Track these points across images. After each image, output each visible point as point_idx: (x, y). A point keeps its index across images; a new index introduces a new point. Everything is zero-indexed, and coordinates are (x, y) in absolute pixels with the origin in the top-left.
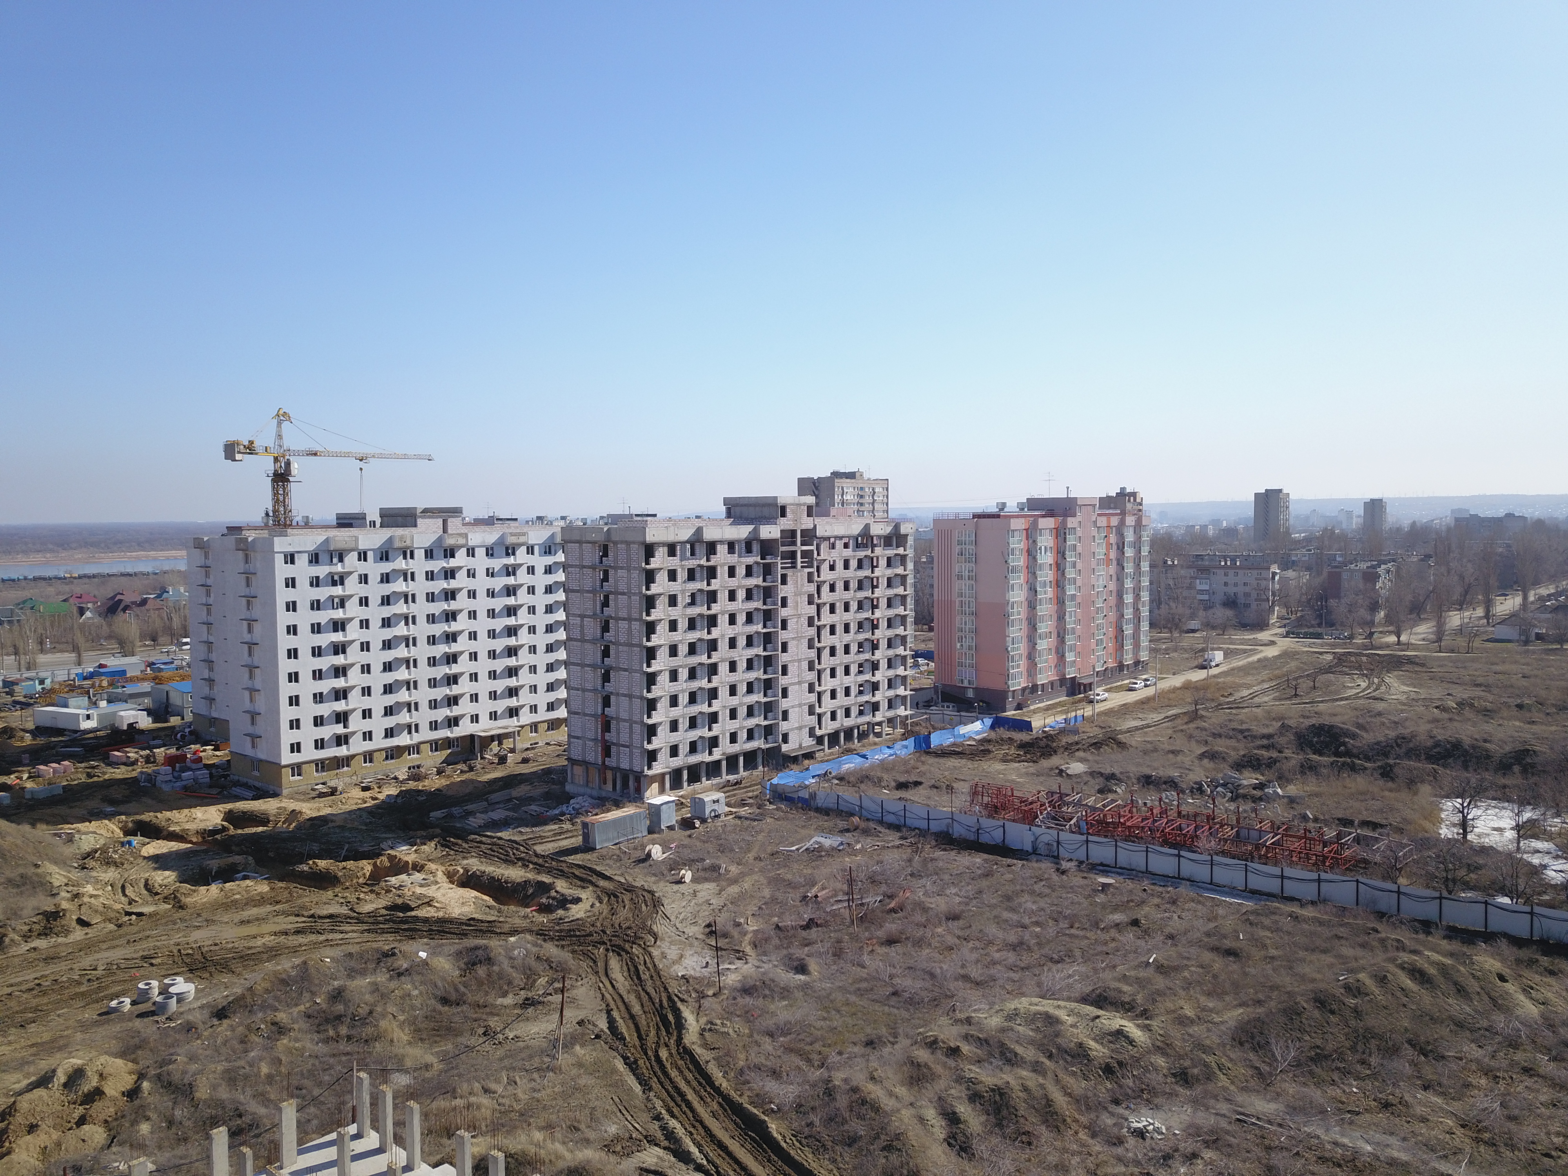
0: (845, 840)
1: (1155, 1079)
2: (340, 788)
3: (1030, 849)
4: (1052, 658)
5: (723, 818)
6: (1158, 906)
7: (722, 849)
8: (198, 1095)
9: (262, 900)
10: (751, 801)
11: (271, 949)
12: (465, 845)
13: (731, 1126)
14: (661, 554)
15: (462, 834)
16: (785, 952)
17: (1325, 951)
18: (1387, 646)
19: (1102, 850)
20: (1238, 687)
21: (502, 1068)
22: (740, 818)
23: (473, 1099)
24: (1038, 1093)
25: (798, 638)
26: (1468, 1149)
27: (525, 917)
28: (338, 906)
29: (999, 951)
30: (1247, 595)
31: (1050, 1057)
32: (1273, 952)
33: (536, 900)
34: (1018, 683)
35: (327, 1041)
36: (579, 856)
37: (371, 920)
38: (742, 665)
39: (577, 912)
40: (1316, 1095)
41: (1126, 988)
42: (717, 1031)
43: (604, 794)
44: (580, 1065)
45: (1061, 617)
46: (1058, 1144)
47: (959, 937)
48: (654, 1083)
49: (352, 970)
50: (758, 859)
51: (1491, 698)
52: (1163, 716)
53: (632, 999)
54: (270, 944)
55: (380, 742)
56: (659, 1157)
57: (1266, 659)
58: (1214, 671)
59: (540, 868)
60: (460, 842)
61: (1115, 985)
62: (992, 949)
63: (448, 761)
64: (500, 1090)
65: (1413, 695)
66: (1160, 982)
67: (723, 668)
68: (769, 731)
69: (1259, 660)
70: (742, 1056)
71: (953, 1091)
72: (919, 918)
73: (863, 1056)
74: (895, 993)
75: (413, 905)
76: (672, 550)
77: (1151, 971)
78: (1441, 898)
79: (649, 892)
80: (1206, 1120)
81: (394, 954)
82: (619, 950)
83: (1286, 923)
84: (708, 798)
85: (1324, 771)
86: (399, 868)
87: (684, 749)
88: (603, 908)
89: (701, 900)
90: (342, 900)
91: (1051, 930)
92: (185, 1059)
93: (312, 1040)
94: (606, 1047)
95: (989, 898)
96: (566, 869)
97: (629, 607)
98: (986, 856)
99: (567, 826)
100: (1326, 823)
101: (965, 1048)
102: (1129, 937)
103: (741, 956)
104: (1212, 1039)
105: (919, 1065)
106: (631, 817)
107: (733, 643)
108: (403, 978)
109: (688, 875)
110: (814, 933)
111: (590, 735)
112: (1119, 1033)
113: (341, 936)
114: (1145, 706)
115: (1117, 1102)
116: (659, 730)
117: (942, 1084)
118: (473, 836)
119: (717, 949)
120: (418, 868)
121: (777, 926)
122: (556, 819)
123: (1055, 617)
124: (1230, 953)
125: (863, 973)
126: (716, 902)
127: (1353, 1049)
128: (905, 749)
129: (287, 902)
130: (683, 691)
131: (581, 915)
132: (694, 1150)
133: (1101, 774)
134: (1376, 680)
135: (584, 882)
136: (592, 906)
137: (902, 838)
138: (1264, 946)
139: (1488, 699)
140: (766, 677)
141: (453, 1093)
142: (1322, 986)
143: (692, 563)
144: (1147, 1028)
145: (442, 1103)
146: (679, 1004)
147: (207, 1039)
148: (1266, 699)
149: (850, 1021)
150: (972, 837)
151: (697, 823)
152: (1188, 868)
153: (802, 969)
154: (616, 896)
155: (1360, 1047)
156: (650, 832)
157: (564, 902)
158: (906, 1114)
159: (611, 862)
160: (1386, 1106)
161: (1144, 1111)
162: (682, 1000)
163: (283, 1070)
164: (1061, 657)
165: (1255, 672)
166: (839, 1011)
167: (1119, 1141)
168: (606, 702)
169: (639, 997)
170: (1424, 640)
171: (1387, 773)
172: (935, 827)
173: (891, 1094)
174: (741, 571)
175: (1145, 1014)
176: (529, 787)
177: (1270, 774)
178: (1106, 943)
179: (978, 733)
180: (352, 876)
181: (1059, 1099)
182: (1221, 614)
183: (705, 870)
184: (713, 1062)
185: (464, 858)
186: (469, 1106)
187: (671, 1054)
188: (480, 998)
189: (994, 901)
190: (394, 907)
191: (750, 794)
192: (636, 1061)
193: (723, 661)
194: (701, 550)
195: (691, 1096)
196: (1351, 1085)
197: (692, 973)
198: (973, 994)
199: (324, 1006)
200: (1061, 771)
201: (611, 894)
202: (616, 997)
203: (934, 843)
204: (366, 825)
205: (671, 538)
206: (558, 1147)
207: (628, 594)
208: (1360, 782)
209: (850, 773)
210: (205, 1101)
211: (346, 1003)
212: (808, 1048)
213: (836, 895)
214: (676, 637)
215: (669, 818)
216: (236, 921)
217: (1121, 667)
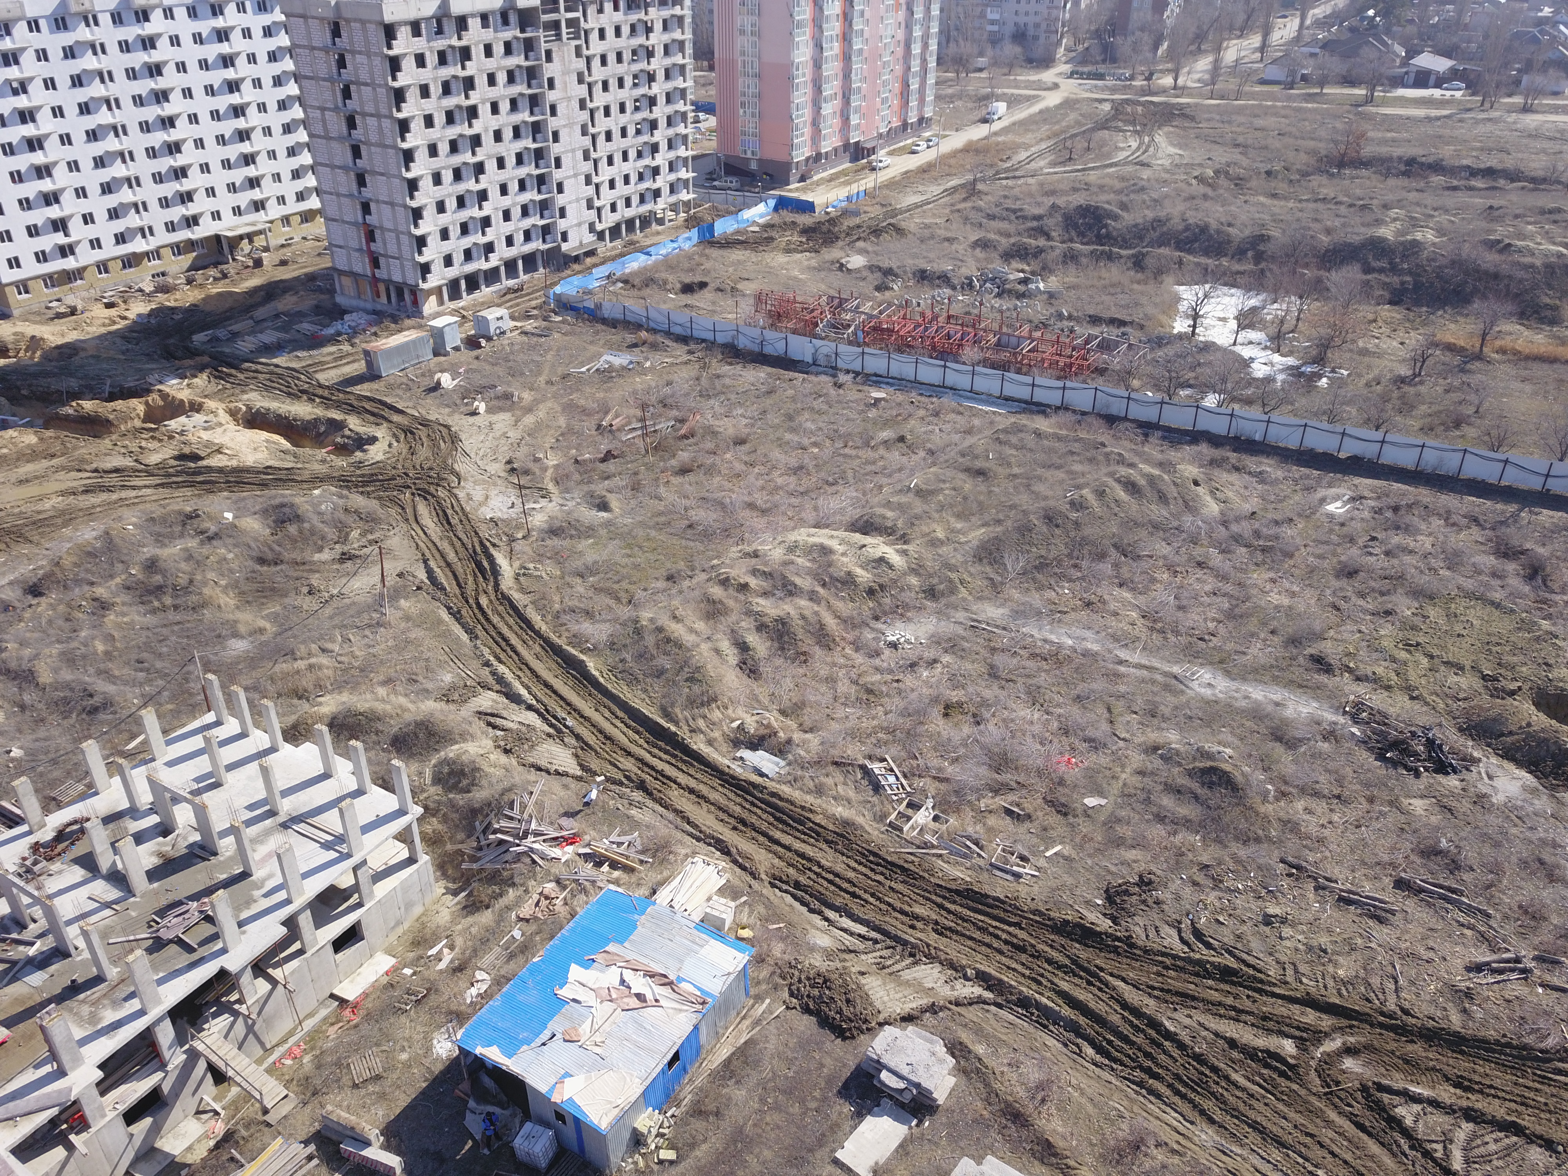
0: (635, 359)
1: (908, 596)
2: (79, 307)
3: (810, 361)
4: (837, 122)
5: (508, 334)
6: (923, 419)
7: (513, 373)
8: (41, 680)
9: (33, 455)
10: (535, 312)
11: (62, 513)
12: (241, 376)
13: (554, 666)
14: (403, 33)
15: (235, 362)
16: (586, 488)
17: (1059, 467)
18: (1163, 91)
19: (876, 362)
20: (1015, 147)
21: (334, 627)
22: (525, 333)
23: (313, 660)
24: (812, 619)
25: (570, 125)
26: (1144, 638)
27: (324, 461)
28: (121, 458)
29: (781, 475)
30: (1037, 26)
31: (824, 585)
32: (1016, 470)
33: (331, 438)
34: (801, 153)
35: (154, 611)
36: (366, 386)
37: (161, 472)
38: (511, 161)
39: (376, 453)
40: (1036, 599)
41: (890, 514)
42: (530, 576)
43: (379, 307)
44: (407, 618)
45: (847, 75)
46: (829, 659)
47: (746, 463)
48: (480, 633)
49: (159, 534)
50: (550, 383)
51: (1245, 162)
52: (942, 188)
53: (445, 546)
54: (61, 507)
55: (110, 250)
56: (494, 701)
57: (1047, 110)
58: (997, 126)
59: (327, 402)
60: (233, 371)
61: (879, 511)
62: (776, 473)
63: (194, 267)
64: (336, 648)
65: (1177, 160)
66: (919, 506)
67: (491, 166)
68: (546, 230)
69: (1041, 112)
70: (557, 598)
71: (743, 624)
72: (709, 445)
73: (664, 590)
74: (690, 526)
75: (202, 454)
76: (416, 28)
77: (911, 495)
78: (1162, 403)
79: (445, 426)
80: (947, 628)
81: (198, 516)
82: (425, 494)
83: (1030, 440)
84: (491, 314)
85: (1084, 260)
86: (176, 408)
87: (459, 257)
88: (400, 447)
89: (498, 434)
90: (123, 450)
91: (828, 452)
92: (16, 646)
93: (139, 613)
94: (429, 598)
95: (774, 418)
96: (355, 403)
97: (376, 101)
98: (769, 369)
99: (346, 347)
100: (1077, 320)
101: (753, 582)
102: (895, 456)
103: (545, 495)
104: (957, 558)
105: (714, 602)
106: (413, 342)
107: (498, 136)
108: (214, 542)
109: (482, 407)
110: (611, 466)
111: (354, 244)
112: (882, 560)
113: (133, 493)
114: (926, 176)
115: (877, 618)
116: (429, 240)
117: (733, 618)
118: (247, 365)
119: (521, 487)
120: (196, 407)
121: (577, 461)
122: (333, 340)
123: (841, 76)
124: (980, 473)
125: (660, 506)
126: (514, 435)
127: (1070, 556)
128: (688, 240)
129: (63, 455)
130: (450, 195)
131: (380, 457)
132: (523, 692)
133: (880, 269)
134: (1147, 139)
135: (378, 418)
136: (390, 446)
137: (690, 352)
138: (1009, 465)
139: (1243, 162)
140: (538, 172)
141: (291, 654)
142: (1052, 503)
143: (441, 44)
144: (904, 553)
145: (283, 667)
146: (492, 550)
147: (30, 620)
148: (1042, 163)
149: (652, 557)
150: (757, 349)
151: (483, 342)
152: (952, 378)
153: (604, 506)
154: (412, 433)
155: (1076, 553)
156: (436, 354)
157: (362, 442)
158: (705, 647)
159: (400, 392)
160: (1089, 604)
161: (899, 624)
162: (494, 545)
163: (118, 645)
164: (846, 120)
165: (1034, 127)
166: (640, 547)
167: (878, 653)
168: (366, 208)
169: (452, 545)
170: (1199, 81)
171: (1138, 263)
172: (721, 339)
173: (692, 630)
174: (499, 49)
175: (904, 539)
176: (294, 299)
177: (1035, 265)
178: (874, 463)
179: (761, 216)
180: (127, 418)
181: (830, 622)
182: (1011, 50)
183: (497, 398)
184: (530, 606)
185: (243, 392)
186: (311, 667)
187: (491, 601)
188: (297, 556)
189: (777, 421)
190: (181, 457)
191: (534, 303)
192: (459, 612)
193: (489, 157)
194: (449, 27)
195: (514, 640)
196: (1063, 587)
197: (499, 514)
198: (759, 522)
199: (140, 576)
200: (842, 265)
201: (408, 431)
202: (430, 545)
203: (720, 357)
204: (123, 353)
205: (413, 15)
206: (402, 700)
207: (371, 84)
208: (1114, 273)
209: (634, 274)
210: (51, 684)
211: (163, 572)
212: (616, 586)
213: (629, 423)
214: (434, 134)
215: (454, 339)
216: (13, 480)
217: (905, 126)
